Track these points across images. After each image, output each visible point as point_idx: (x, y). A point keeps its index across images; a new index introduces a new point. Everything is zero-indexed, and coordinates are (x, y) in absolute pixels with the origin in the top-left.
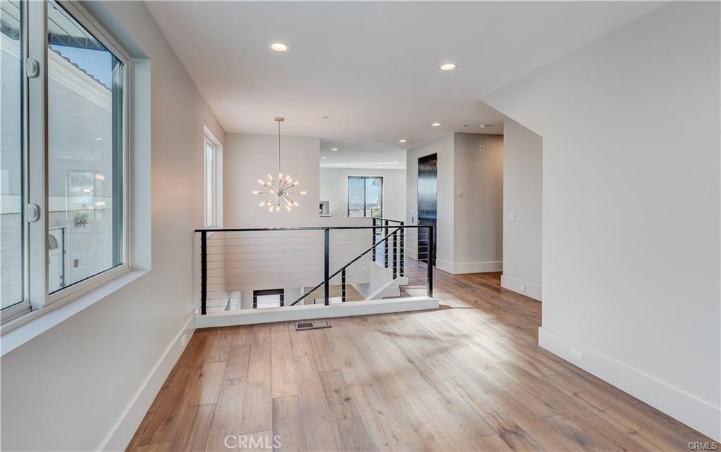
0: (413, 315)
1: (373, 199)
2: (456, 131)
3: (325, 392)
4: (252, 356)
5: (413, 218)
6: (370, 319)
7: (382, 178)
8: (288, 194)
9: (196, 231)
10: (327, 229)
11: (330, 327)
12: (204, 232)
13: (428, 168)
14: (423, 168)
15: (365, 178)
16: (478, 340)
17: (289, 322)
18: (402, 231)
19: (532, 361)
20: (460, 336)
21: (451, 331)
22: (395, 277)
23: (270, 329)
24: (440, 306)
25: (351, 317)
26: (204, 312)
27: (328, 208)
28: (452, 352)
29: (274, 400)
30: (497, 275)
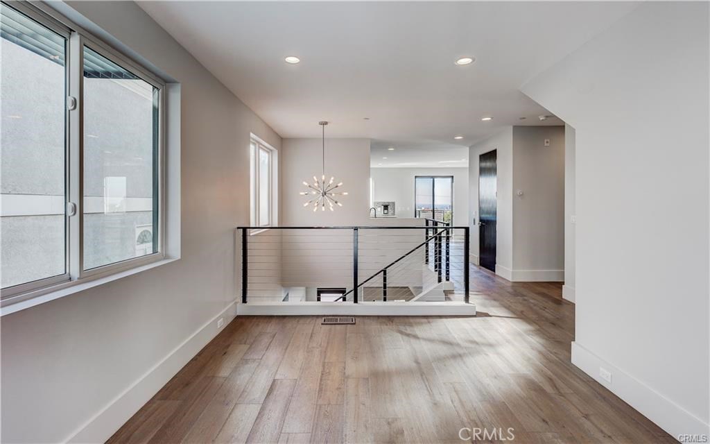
0: (444, 320)
1: (442, 200)
2: (515, 125)
3: (321, 380)
4: (274, 341)
5: (474, 220)
6: (396, 319)
7: (452, 177)
8: (333, 195)
9: (238, 228)
10: (356, 229)
11: (354, 324)
12: (245, 229)
13: (488, 164)
14: (484, 164)
15: (433, 177)
16: (501, 350)
17: (318, 316)
18: (448, 233)
19: (554, 377)
20: (483, 344)
21: (476, 339)
22: (440, 280)
23: (298, 321)
24: (477, 312)
25: (378, 317)
26: (244, 301)
27: (394, 209)
28: (466, 359)
29: (274, 381)
30: (559, 285)
